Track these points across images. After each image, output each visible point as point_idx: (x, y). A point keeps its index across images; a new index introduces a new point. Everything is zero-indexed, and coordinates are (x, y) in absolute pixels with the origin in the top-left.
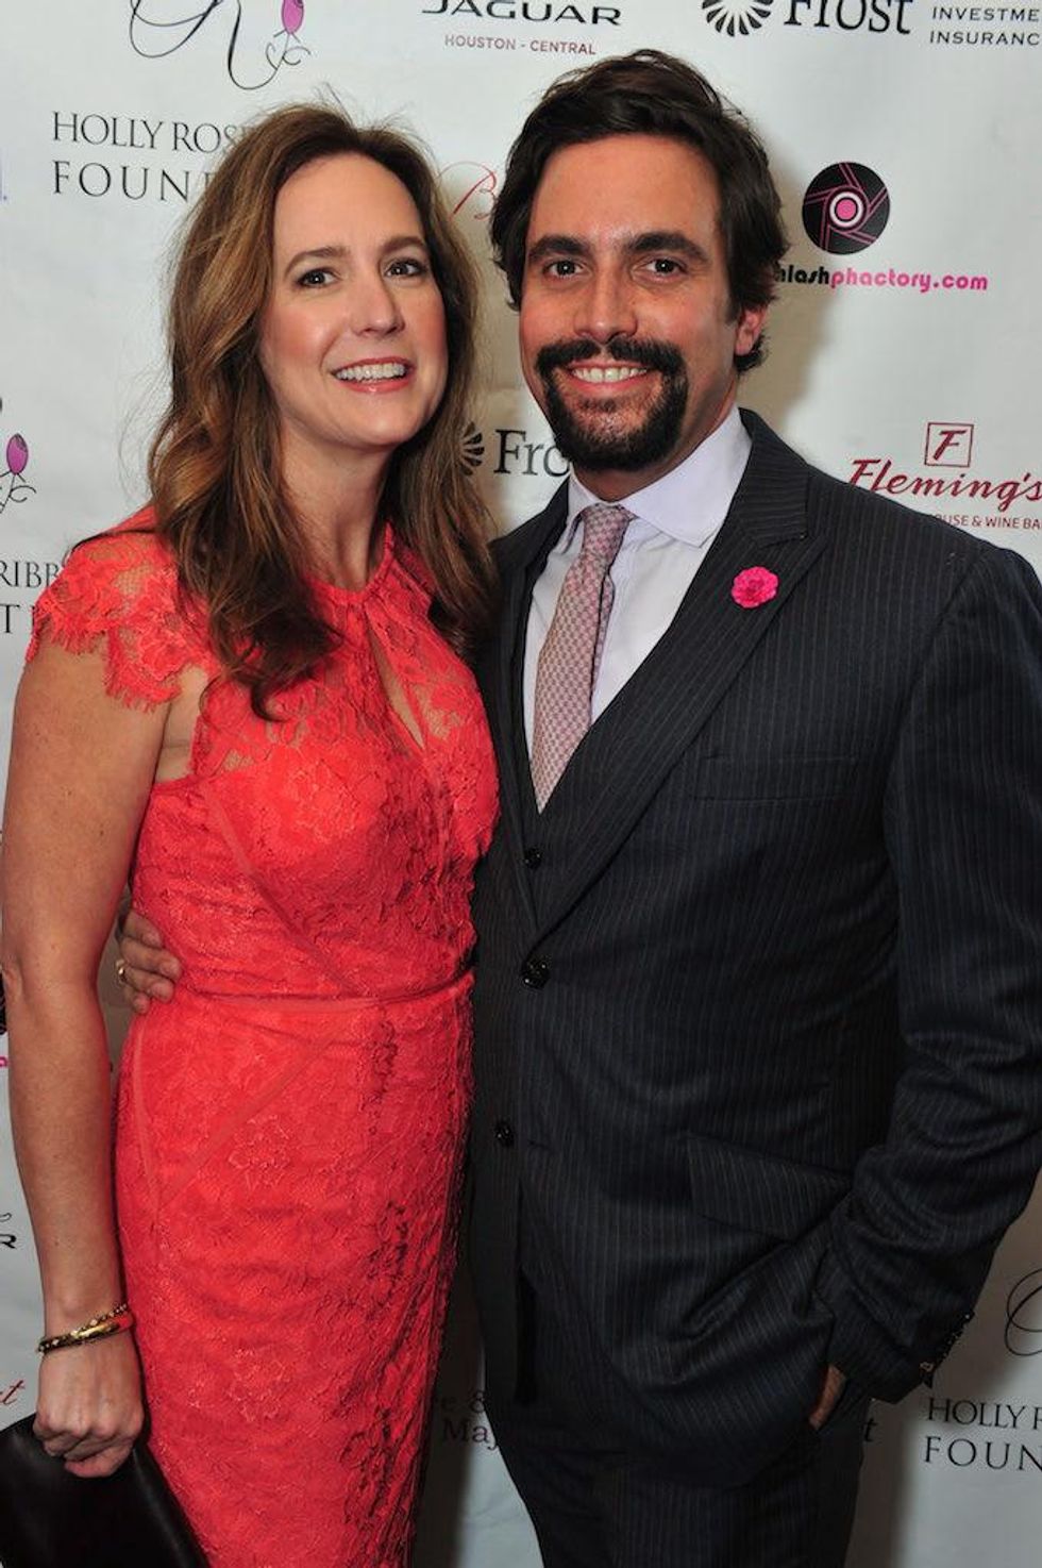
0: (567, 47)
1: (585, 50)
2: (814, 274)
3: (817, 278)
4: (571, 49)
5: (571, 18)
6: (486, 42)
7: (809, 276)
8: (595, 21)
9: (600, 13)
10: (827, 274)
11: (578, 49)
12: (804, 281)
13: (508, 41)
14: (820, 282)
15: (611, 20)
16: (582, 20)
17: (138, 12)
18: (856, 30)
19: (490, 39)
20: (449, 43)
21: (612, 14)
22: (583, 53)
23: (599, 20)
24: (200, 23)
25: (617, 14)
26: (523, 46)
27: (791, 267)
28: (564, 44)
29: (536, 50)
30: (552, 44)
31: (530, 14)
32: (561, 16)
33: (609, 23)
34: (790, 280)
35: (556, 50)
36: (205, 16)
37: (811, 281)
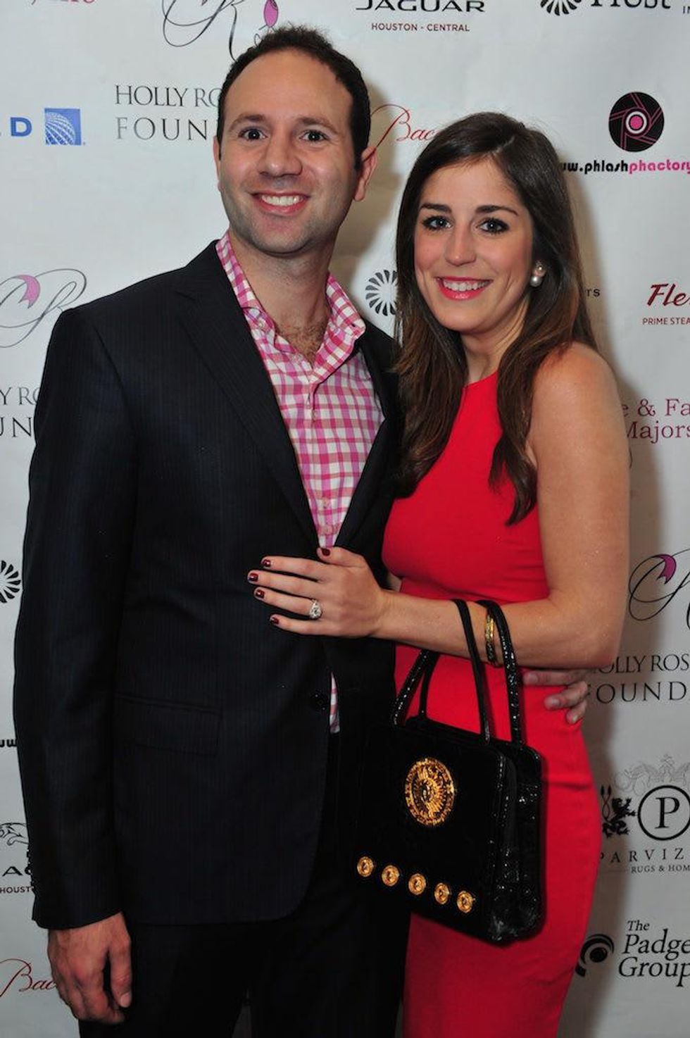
0: (451, 28)
1: (463, 29)
2: (618, 166)
3: (620, 168)
4: (453, 28)
5: (452, 8)
6: (398, 27)
7: (615, 167)
8: (468, 10)
9: (472, 4)
10: (626, 165)
11: (458, 29)
12: (612, 170)
13: (413, 25)
14: (622, 170)
15: (478, 9)
16: (460, 10)
17: (168, 17)
18: (637, 8)
19: (400, 25)
20: (375, 28)
21: (479, 5)
22: (461, 30)
23: (471, 9)
24: (210, 23)
25: (482, 5)
26: (422, 28)
27: (603, 162)
28: (449, 25)
29: (431, 30)
30: (441, 26)
31: (426, 7)
32: (446, 7)
33: (476, 10)
34: (603, 170)
35: (444, 29)
36: (213, 18)
37: (617, 169)
